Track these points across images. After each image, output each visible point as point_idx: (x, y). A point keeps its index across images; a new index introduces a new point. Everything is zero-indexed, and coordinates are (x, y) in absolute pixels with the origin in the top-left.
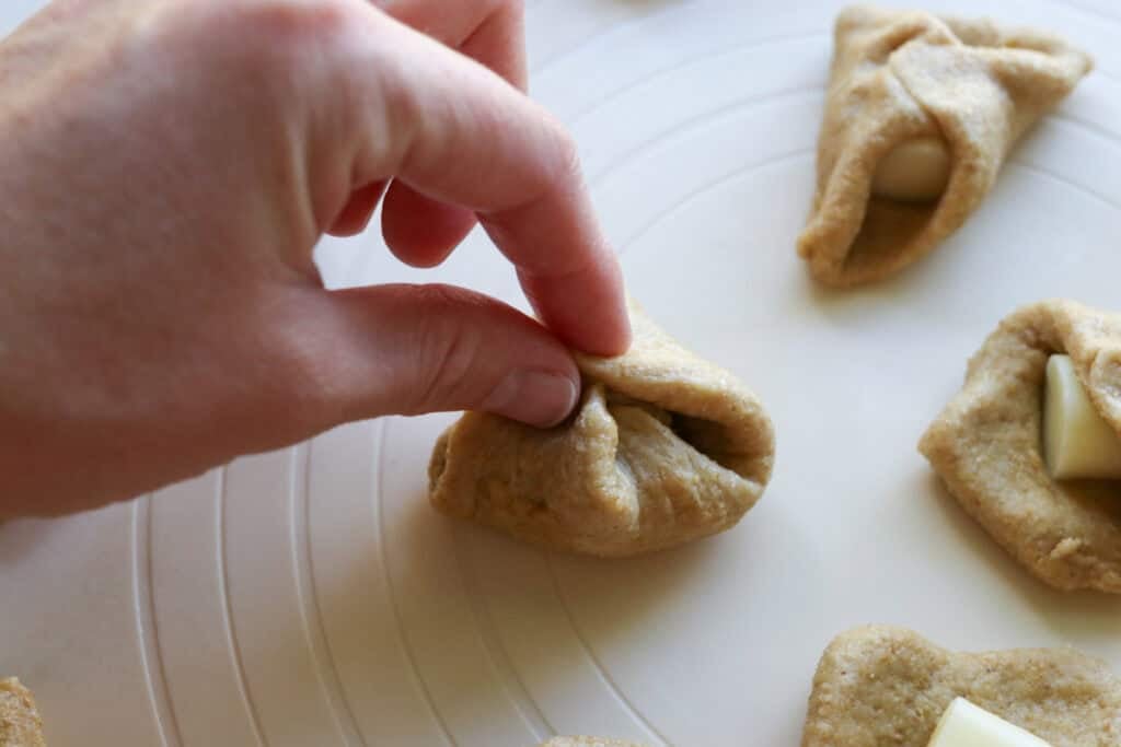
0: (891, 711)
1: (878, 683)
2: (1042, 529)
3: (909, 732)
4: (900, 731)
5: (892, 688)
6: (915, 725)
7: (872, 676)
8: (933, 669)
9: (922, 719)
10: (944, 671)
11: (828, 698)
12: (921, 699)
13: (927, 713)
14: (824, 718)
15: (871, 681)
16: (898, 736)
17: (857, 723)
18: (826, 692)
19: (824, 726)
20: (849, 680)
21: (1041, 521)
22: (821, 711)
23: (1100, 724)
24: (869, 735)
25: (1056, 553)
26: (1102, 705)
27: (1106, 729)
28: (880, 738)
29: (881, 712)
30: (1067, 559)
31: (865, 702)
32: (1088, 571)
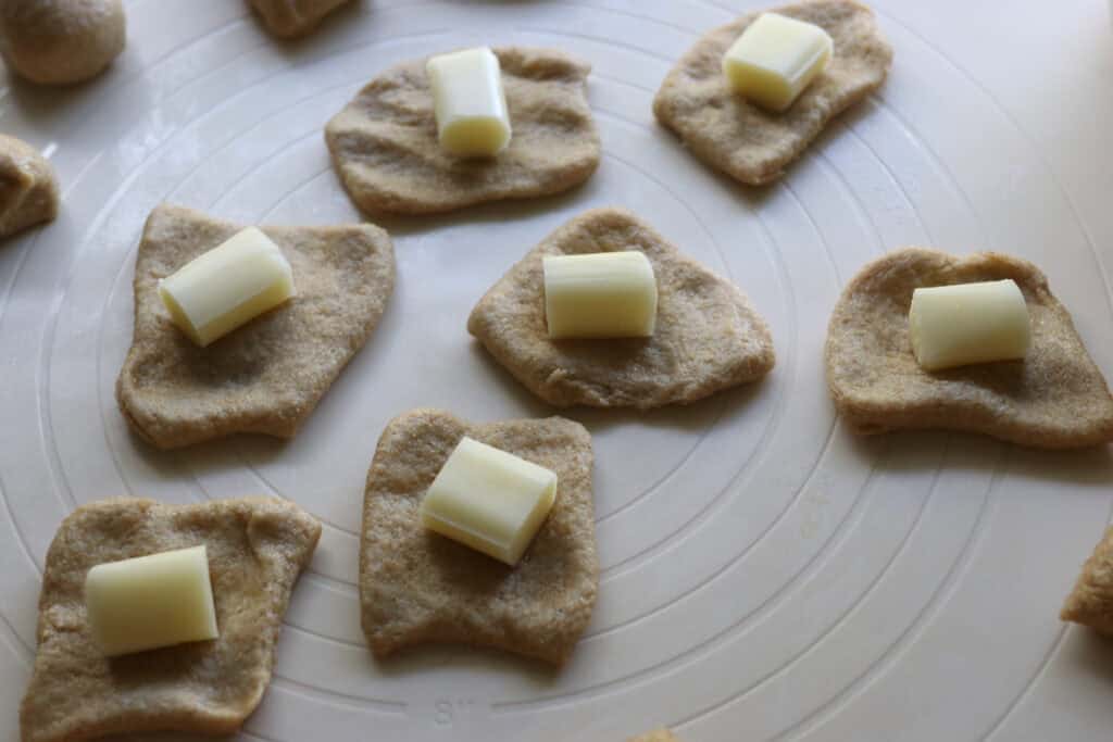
1: (419, 441)
2: (540, 366)
5: (429, 444)
7: (415, 435)
14: (382, 460)
15: (413, 439)
17: (405, 465)
18: (384, 446)
19: (381, 466)
20: (399, 436)
22: (381, 457)
23: (571, 457)
24: (413, 473)
25: (549, 380)
26: (574, 447)
27: (575, 459)
28: (421, 476)
29: (422, 459)
30: (558, 384)
31: (411, 452)
32: (576, 392)
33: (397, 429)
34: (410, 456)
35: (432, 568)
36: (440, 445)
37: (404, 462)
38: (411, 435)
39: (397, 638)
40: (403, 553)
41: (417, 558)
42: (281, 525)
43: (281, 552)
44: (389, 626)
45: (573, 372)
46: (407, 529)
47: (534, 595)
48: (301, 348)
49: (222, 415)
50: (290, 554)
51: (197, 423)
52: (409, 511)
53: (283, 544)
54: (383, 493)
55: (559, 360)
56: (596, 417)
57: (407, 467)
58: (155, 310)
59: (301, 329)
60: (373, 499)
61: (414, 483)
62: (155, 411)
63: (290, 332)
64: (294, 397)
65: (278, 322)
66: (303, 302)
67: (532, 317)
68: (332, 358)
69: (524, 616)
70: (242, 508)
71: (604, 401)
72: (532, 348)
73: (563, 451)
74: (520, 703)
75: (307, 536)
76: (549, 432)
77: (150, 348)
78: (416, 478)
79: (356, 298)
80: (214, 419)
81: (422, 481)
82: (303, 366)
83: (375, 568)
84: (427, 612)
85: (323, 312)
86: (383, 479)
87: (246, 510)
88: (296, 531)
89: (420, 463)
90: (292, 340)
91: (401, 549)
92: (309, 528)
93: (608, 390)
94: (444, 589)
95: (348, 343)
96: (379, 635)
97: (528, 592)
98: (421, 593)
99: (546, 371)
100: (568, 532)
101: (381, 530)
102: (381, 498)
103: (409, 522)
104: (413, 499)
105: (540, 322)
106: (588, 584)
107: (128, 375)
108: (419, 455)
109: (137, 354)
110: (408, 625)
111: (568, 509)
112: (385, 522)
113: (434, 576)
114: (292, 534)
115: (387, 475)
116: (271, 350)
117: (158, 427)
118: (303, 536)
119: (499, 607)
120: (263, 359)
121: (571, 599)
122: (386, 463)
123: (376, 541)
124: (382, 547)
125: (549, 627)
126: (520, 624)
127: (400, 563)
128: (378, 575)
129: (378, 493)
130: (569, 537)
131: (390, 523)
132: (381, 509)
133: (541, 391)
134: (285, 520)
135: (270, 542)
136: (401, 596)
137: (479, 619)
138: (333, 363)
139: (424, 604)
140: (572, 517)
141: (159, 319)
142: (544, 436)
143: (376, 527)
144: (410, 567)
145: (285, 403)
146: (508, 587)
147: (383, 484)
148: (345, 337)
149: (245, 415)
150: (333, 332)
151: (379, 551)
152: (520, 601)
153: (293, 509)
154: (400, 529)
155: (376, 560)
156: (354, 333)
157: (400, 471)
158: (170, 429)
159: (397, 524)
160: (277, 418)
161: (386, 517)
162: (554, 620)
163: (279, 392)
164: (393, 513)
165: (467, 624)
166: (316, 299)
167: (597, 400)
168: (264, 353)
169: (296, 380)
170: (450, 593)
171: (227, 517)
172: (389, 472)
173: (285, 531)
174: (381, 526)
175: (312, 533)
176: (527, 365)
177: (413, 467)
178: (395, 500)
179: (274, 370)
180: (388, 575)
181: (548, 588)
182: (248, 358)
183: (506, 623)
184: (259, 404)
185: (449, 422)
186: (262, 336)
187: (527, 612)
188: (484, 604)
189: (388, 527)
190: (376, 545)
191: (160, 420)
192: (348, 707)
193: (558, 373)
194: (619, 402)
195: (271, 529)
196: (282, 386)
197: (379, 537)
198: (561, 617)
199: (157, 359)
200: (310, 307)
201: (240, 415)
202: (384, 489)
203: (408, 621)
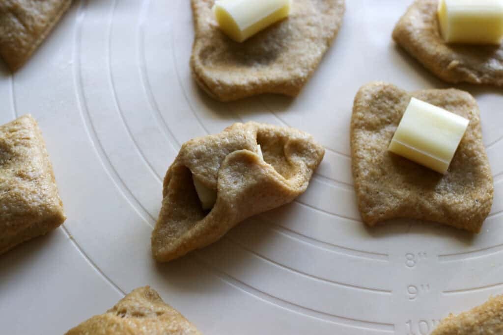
0: (385, 111)
1: (379, 100)
2: (443, 58)
3: (393, 119)
4: (389, 118)
5: (385, 102)
6: (395, 116)
7: (377, 96)
8: (401, 95)
9: (398, 113)
10: (405, 97)
11: (361, 104)
12: (396, 106)
13: (400, 112)
14: (359, 111)
15: (376, 99)
16: (388, 120)
17: (373, 114)
18: (359, 102)
19: (360, 114)
20: (368, 97)
21: (443, 55)
22: (358, 109)
23: (468, 112)
24: (377, 119)
25: (449, 67)
26: (468, 106)
27: (471, 113)
28: (382, 120)
29: (381, 111)
30: (454, 69)
31: (375, 107)
32: (463, 74)
33: (366, 93)
34: (375, 109)
35: (396, 175)
36: (391, 103)
37: (372, 112)
38: (375, 97)
39: (381, 215)
40: (379, 165)
41: (386, 169)
42: (305, 146)
43: (304, 161)
44: (376, 208)
45: (462, 62)
46: (378, 151)
47: (457, 191)
48: (299, 44)
49: (258, 82)
50: (309, 164)
51: (244, 86)
52: (377, 141)
53: (305, 156)
54: (363, 130)
55: (454, 55)
56: (476, 89)
57: (374, 116)
58: (208, 20)
59: (297, 33)
60: (358, 133)
61: (378, 125)
62: (218, 79)
63: (291, 35)
64: (301, 73)
65: (283, 29)
66: (295, 18)
67: (432, 31)
68: (317, 50)
69: (455, 203)
70: (283, 134)
71: (478, 80)
72: (436, 49)
73: (461, 108)
74: (455, 254)
75: (318, 154)
76: (450, 97)
77: (208, 43)
78: (379, 122)
79: (327, 17)
80: (253, 84)
81: (382, 124)
82: (302, 55)
83: (365, 174)
84: (398, 200)
85: (309, 24)
86: (363, 122)
87: (285, 135)
88: (312, 151)
89: (381, 113)
90: (292, 39)
91: (377, 163)
92: (319, 150)
93: (480, 74)
94: (406, 187)
95: (325, 42)
96: (371, 213)
97: (454, 189)
98: (392, 189)
99: (447, 62)
100: (474, 155)
101: (365, 151)
102: (362, 133)
103: (379, 147)
104: (378, 134)
105: (437, 34)
106: (489, 185)
107: (197, 58)
108: (380, 108)
109: (200, 46)
110: (388, 208)
111: (471, 141)
112: (366, 147)
113: (399, 178)
114: (310, 152)
115: (365, 120)
116: (281, 45)
117: (220, 88)
118: (316, 154)
119: (439, 198)
120: (276, 50)
121: (481, 194)
122: (363, 113)
123: (363, 158)
124: (368, 162)
125: (472, 210)
126: (453, 208)
127: (378, 171)
128: (367, 178)
129: (360, 130)
130: (475, 158)
131: (370, 147)
132: (363, 139)
133: (443, 73)
134: (307, 144)
135: (297, 155)
136: (381, 191)
137: (429, 205)
138: (319, 53)
139: (396, 196)
140: (474, 147)
141: (211, 26)
142: (449, 100)
143: (362, 150)
144: (384, 174)
145: (295, 76)
146: (441, 186)
147: (363, 125)
148: (324, 39)
149: (271, 82)
150: (316, 35)
151: (365, 164)
152: (451, 194)
153: (311, 138)
154: (375, 151)
155: (365, 169)
156: (329, 37)
157: (371, 117)
158: (229, 89)
159: (373, 149)
160: (291, 85)
161: (366, 144)
162: (474, 206)
163: (289, 69)
164: (370, 142)
165: (422, 207)
166: (303, 16)
167: (474, 80)
168: (276, 46)
169: (300, 63)
170: (409, 189)
171: (274, 138)
172: (365, 117)
173: (306, 149)
174: (364, 149)
175: (320, 153)
176: (435, 58)
177: (377, 115)
178: (370, 134)
179: (284, 56)
180: (372, 178)
181: (466, 188)
182: (267, 49)
183: (444, 207)
184: (279, 76)
185: (394, 90)
186: (274, 37)
187: (457, 201)
188: (431, 196)
189: (368, 150)
190: (364, 160)
191: (222, 84)
192: (354, 256)
193: (454, 63)
194: (487, 81)
195: (298, 148)
196: (292, 66)
197: (365, 155)
198: (478, 205)
199: (212, 49)
200: (300, 21)
201: (268, 82)
202: (363, 128)
203: (387, 205)
